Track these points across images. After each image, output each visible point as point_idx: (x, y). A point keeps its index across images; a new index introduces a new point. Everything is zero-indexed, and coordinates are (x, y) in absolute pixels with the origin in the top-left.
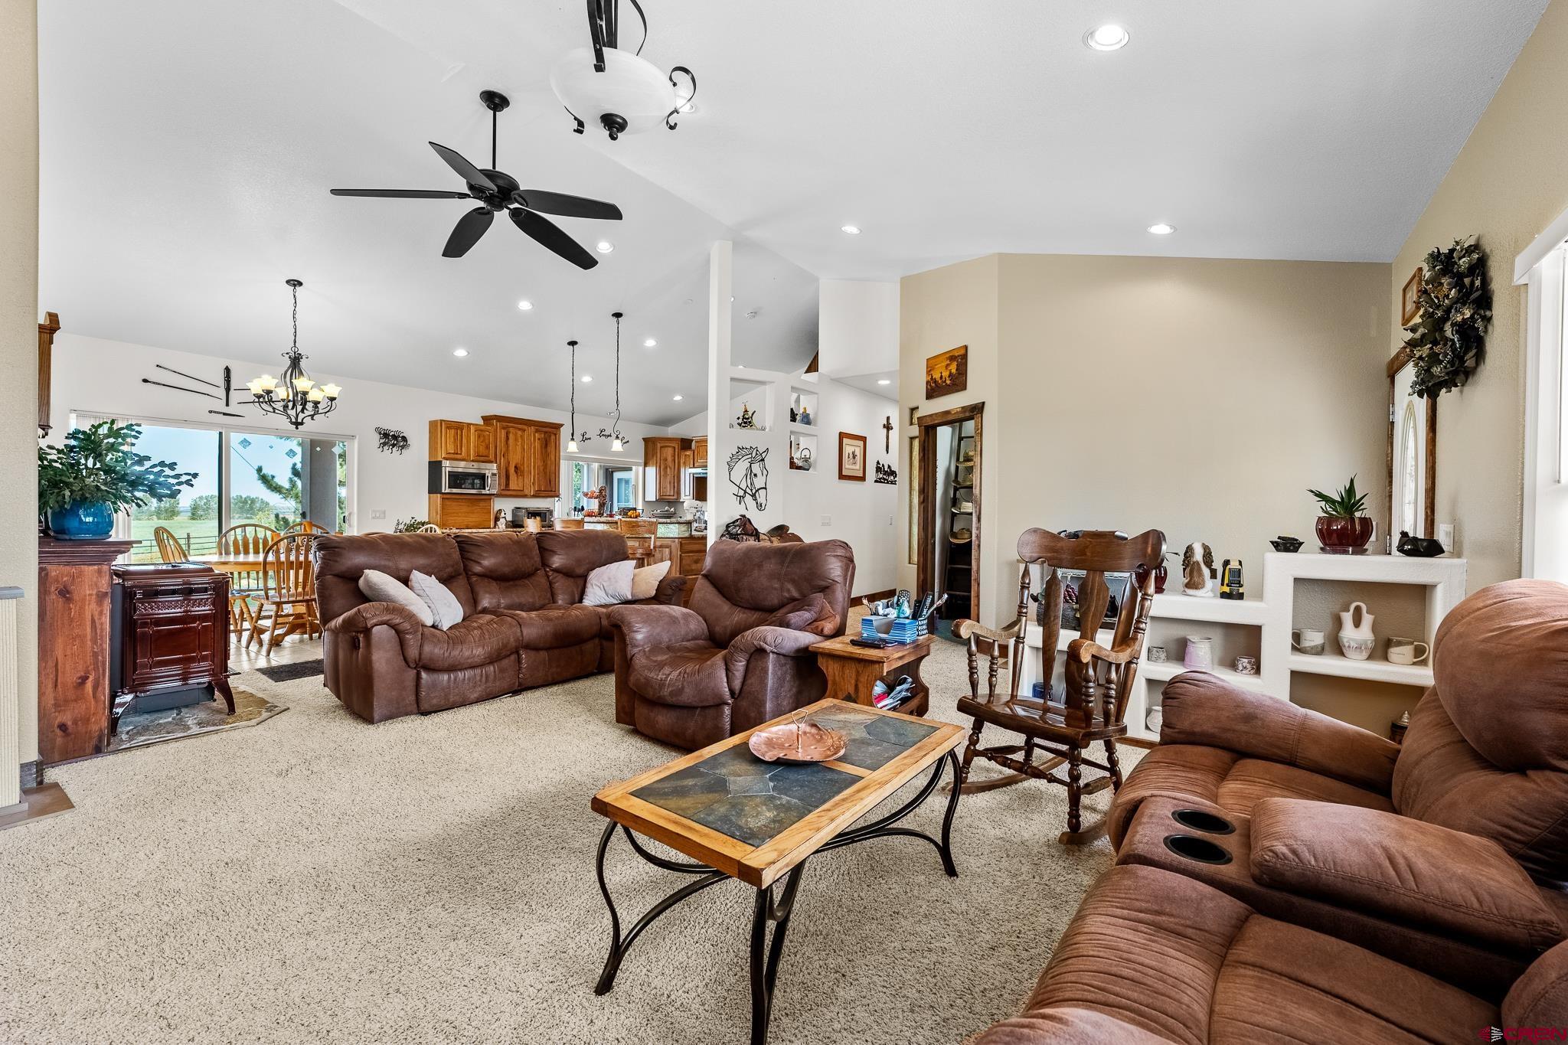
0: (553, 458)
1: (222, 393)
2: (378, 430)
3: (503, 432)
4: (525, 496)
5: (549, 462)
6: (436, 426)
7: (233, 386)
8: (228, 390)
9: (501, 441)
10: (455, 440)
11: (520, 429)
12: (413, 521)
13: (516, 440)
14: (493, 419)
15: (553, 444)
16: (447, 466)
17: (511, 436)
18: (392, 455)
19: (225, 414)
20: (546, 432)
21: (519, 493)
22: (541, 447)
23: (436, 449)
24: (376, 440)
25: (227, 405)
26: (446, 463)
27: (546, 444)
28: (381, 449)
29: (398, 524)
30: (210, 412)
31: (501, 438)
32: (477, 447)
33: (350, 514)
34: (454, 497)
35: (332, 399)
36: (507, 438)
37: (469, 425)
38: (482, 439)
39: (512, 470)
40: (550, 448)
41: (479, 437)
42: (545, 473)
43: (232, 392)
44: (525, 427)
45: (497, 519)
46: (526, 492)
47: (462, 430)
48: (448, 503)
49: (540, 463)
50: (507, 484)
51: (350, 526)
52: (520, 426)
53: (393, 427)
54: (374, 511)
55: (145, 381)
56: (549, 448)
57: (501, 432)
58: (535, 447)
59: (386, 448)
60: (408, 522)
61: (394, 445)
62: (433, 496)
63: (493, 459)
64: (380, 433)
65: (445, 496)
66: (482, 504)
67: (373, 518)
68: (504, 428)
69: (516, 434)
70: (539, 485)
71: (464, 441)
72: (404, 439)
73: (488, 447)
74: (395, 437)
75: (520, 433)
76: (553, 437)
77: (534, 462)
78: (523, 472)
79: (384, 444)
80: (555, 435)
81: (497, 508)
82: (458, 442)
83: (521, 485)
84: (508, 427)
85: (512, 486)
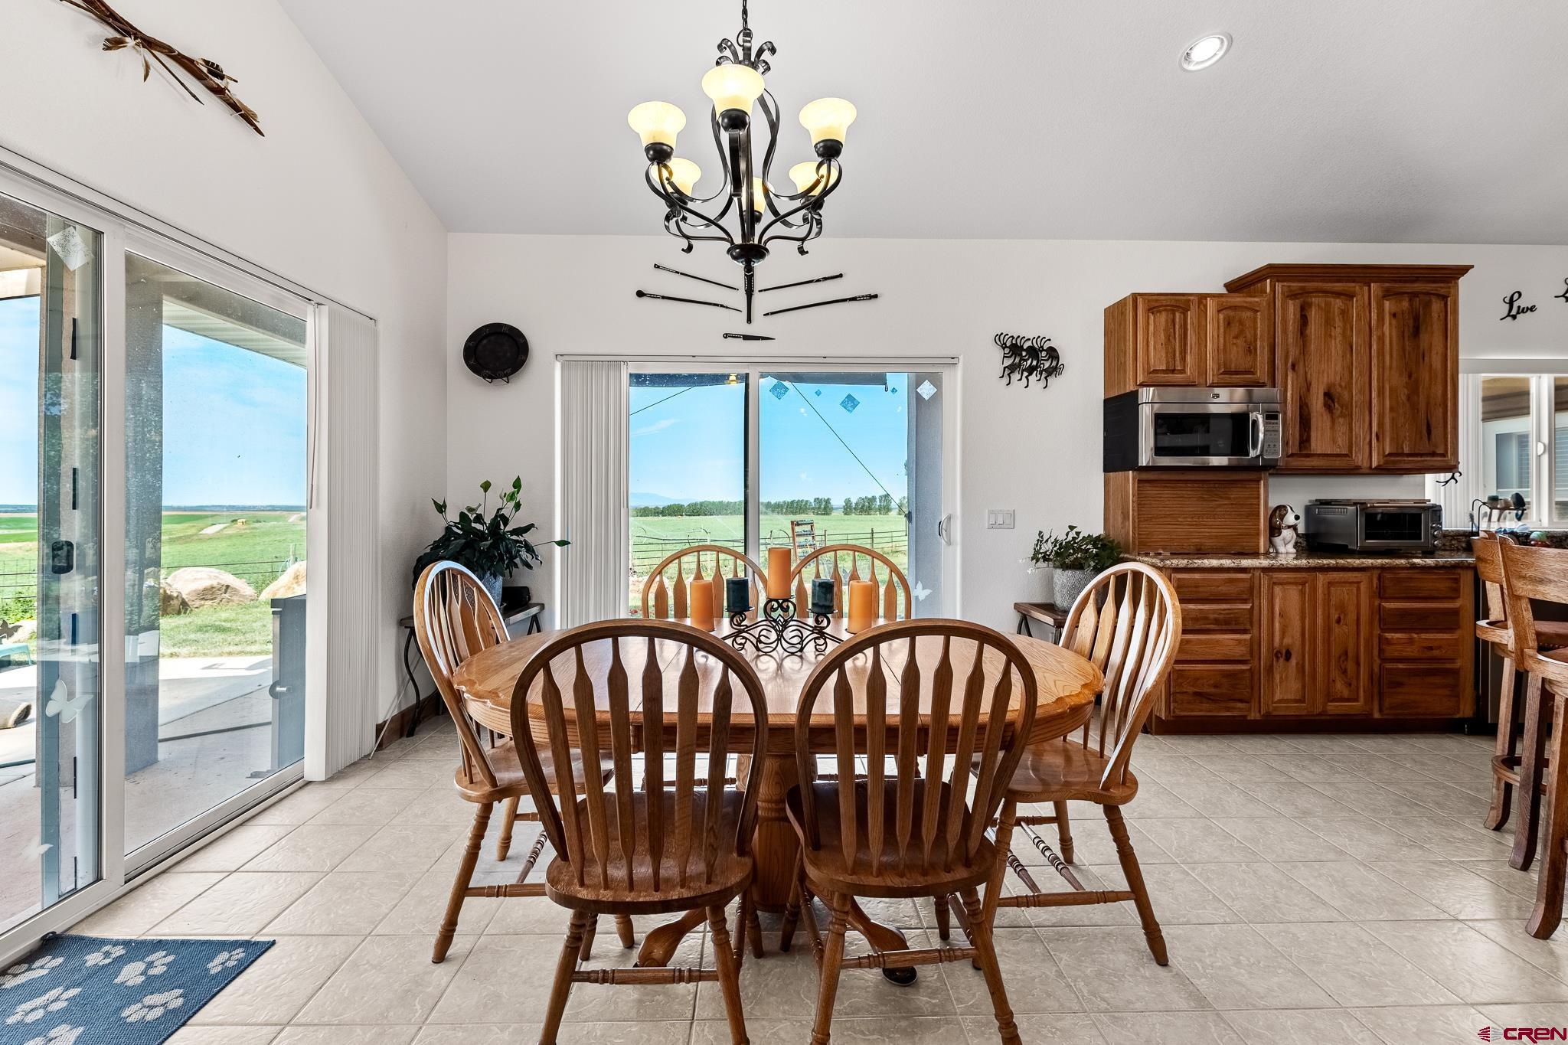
0: (1437, 363)
1: (739, 299)
2: (1000, 340)
3: (1292, 308)
4: (1353, 471)
5: (1425, 376)
6: (1123, 314)
7: (758, 284)
8: (749, 292)
9: (1285, 331)
10: (1169, 338)
11: (1338, 294)
12: (1072, 534)
13: (1328, 323)
14: (1263, 279)
15: (1437, 327)
16: (1148, 405)
17: (1314, 315)
18: (1029, 392)
19: (746, 338)
20: (1413, 295)
21: (1338, 463)
22: (1402, 336)
23: (1122, 367)
24: (996, 359)
25: (749, 320)
26: (1147, 394)
27: (1414, 327)
28: (1006, 380)
29: (1040, 542)
30: (726, 336)
31: (1285, 321)
32: (1223, 350)
33: (949, 518)
34: (1166, 476)
35: (830, 150)
36: (1304, 321)
37: (1202, 298)
38: (1235, 329)
39: (1317, 403)
40: (1432, 338)
41: (1228, 323)
42: (1414, 407)
43: (756, 296)
44: (1355, 287)
45: (1274, 530)
46: (1360, 459)
47: (1185, 311)
48: (1151, 490)
49: (1397, 380)
50: (1305, 441)
51: (949, 543)
52: (1338, 286)
53: (1028, 330)
54: (991, 512)
55: (640, 294)
56: (1424, 337)
57: (1284, 309)
58: (1381, 339)
59: (1016, 376)
60: (1062, 537)
61: (1031, 370)
62: (1116, 476)
63: (1265, 379)
64: (1004, 346)
65: (1145, 476)
66: (1236, 493)
67: (992, 526)
68: (1293, 296)
69: (1327, 310)
70: (1396, 440)
71: (1191, 338)
72: (1053, 353)
73: (1251, 350)
74: (1033, 352)
75: (1338, 303)
76: (1436, 306)
77: (1381, 380)
78: (1348, 406)
79: (1012, 368)
80: (1444, 298)
81: (1273, 503)
82: (1176, 341)
83: (1342, 440)
84: (1305, 292)
85: (1320, 443)
